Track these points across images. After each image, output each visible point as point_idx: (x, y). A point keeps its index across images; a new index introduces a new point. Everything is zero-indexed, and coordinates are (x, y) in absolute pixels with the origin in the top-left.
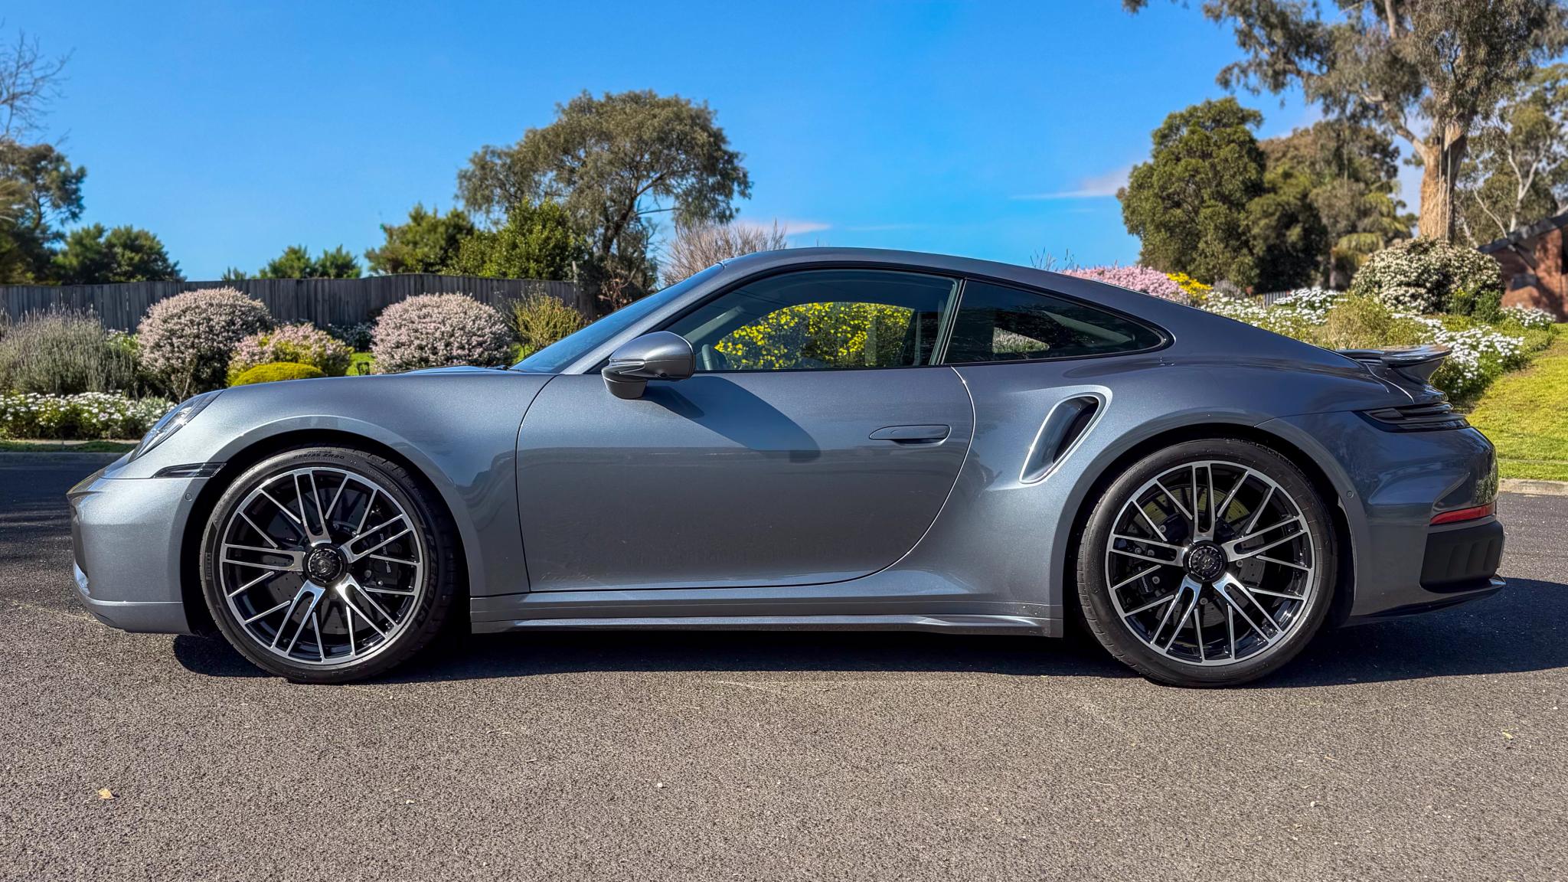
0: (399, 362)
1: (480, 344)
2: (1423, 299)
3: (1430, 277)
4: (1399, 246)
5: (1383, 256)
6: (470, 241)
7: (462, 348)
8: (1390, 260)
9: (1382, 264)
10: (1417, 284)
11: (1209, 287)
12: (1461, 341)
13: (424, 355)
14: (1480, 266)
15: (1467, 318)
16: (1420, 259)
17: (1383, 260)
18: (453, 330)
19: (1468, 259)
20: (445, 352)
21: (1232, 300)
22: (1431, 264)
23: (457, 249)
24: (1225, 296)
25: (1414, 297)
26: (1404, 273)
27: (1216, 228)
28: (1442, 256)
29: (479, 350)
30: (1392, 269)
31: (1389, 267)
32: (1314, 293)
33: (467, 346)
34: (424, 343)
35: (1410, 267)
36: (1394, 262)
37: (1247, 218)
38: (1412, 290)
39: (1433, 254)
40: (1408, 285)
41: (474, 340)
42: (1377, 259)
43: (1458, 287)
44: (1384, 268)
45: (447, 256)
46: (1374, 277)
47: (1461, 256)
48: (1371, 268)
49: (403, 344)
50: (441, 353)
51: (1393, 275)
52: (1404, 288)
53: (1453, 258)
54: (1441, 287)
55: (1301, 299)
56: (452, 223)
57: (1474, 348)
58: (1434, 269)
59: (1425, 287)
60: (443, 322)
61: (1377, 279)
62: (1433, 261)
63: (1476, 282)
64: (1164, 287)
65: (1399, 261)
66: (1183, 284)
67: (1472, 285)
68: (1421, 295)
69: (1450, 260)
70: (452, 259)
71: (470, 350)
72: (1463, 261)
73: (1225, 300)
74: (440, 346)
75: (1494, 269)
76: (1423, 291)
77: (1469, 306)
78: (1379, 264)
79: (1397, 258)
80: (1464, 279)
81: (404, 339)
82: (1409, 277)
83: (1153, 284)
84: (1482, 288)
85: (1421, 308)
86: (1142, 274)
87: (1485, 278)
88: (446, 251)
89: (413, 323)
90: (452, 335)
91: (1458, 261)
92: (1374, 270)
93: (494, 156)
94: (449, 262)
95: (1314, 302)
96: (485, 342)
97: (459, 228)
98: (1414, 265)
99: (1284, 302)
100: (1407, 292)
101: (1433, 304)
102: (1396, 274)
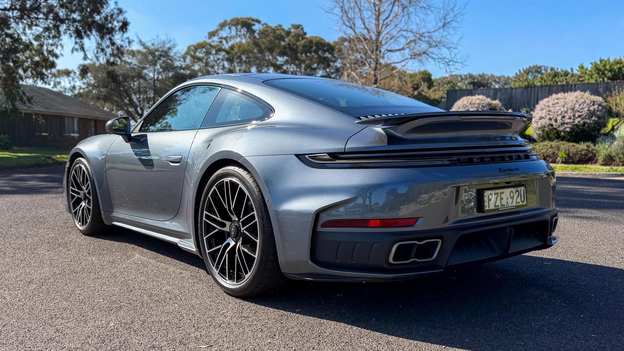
0: (540, 126)
1: (580, 116)
7: (570, 118)
13: (551, 123)
18: (568, 110)
20: (561, 121)
29: (579, 119)
33: (572, 118)
34: (552, 117)
41: (577, 114)
49: (543, 118)
50: (558, 122)
60: (564, 106)
71: (574, 119)
74: (559, 118)
81: (544, 115)
89: (549, 107)
90: (566, 112)
96: (582, 115)
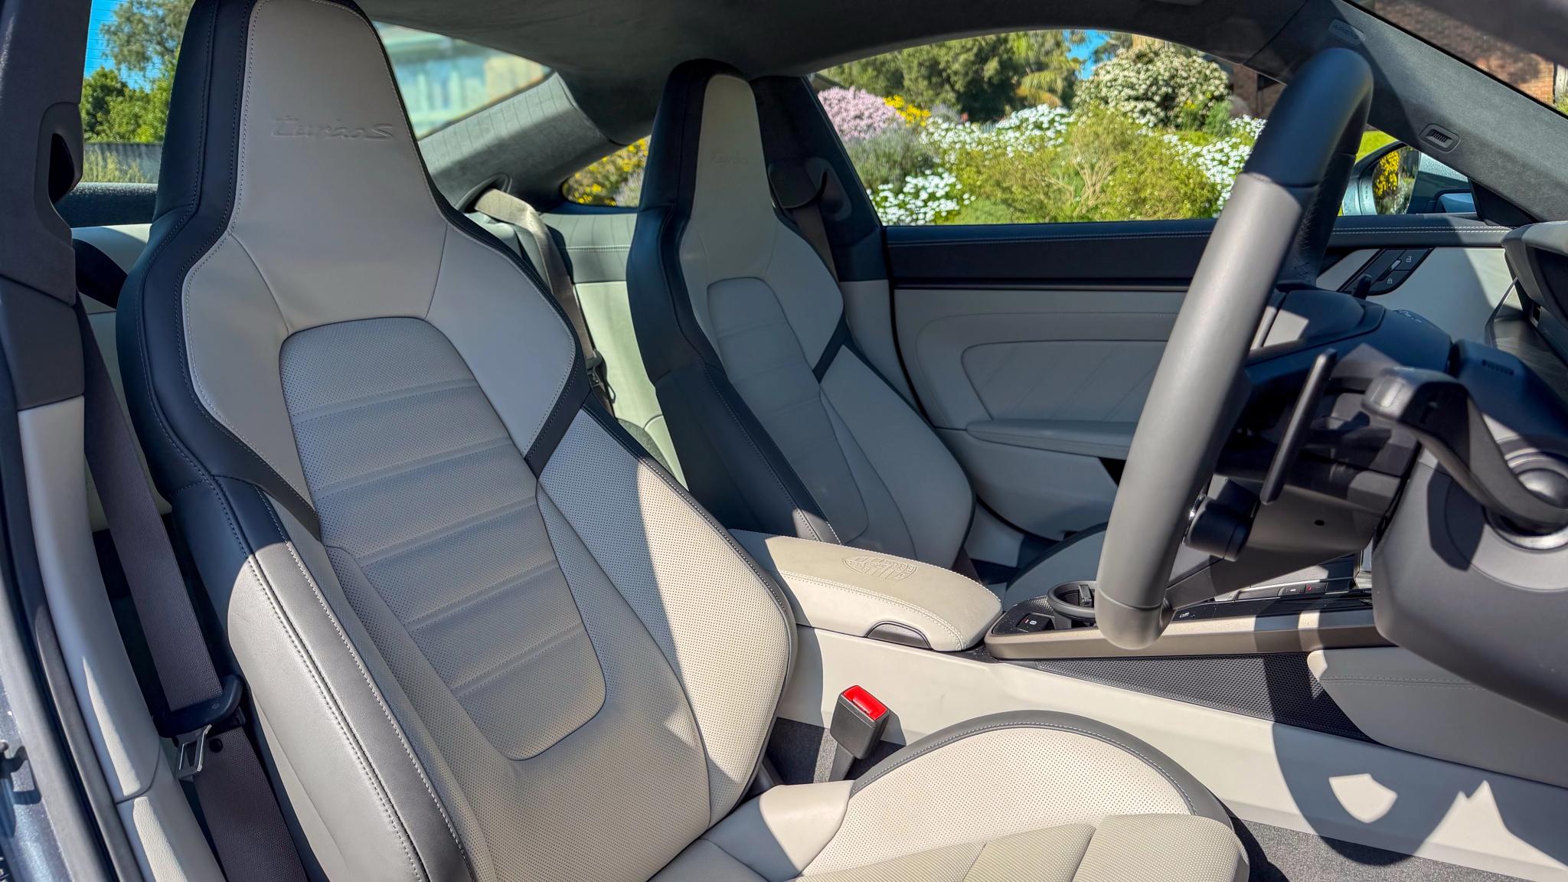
2: (1152, 114)
3: (1159, 89)
4: (1125, 56)
5: (1109, 68)
6: (122, 102)
8: (1117, 72)
9: (1109, 77)
10: (1145, 97)
11: (926, 113)
12: (1209, 157)
14: (1206, 76)
15: (1199, 133)
16: (1147, 70)
17: (1109, 72)
19: (1195, 68)
21: (952, 125)
22: (1159, 74)
23: (107, 112)
24: (944, 122)
25: (1143, 113)
26: (1132, 87)
27: (920, 65)
28: (1169, 66)
30: (1119, 82)
31: (1115, 80)
32: (1040, 113)
35: (1139, 79)
36: (1121, 74)
37: (947, 54)
38: (1140, 105)
39: (1159, 64)
40: (1137, 99)
42: (1102, 72)
43: (1187, 99)
44: (1111, 81)
45: (97, 122)
46: (1100, 93)
47: (1187, 65)
48: (1095, 84)
51: (1120, 88)
52: (1133, 103)
53: (1180, 68)
54: (1167, 102)
55: (1027, 120)
56: (99, 83)
57: (1226, 164)
58: (1164, 80)
59: (1153, 101)
61: (1103, 94)
62: (1162, 71)
63: (1204, 93)
64: (880, 112)
65: (1126, 73)
66: (899, 109)
67: (1201, 97)
68: (1149, 110)
69: (1177, 70)
70: (101, 124)
72: (1190, 70)
73: (945, 126)
75: (1220, 78)
76: (1151, 105)
77: (1200, 121)
78: (1105, 78)
79: (1124, 70)
80: (1192, 90)
82: (1137, 90)
83: (867, 109)
84: (1211, 100)
85: (1151, 125)
86: (855, 98)
87: (1212, 88)
88: (94, 116)
91: (1185, 71)
92: (1098, 85)
93: (142, 7)
94: (99, 128)
95: (1042, 123)
97: (107, 90)
98: (1142, 76)
99: (1007, 126)
100: (1136, 107)
101: (1162, 120)
102: (1123, 87)
